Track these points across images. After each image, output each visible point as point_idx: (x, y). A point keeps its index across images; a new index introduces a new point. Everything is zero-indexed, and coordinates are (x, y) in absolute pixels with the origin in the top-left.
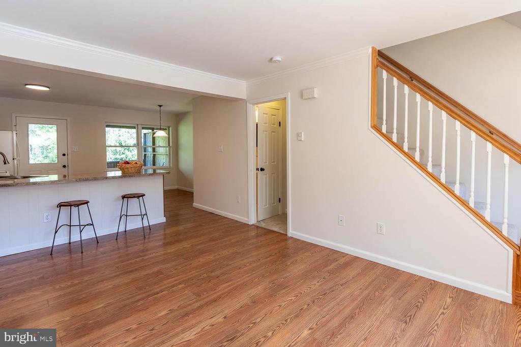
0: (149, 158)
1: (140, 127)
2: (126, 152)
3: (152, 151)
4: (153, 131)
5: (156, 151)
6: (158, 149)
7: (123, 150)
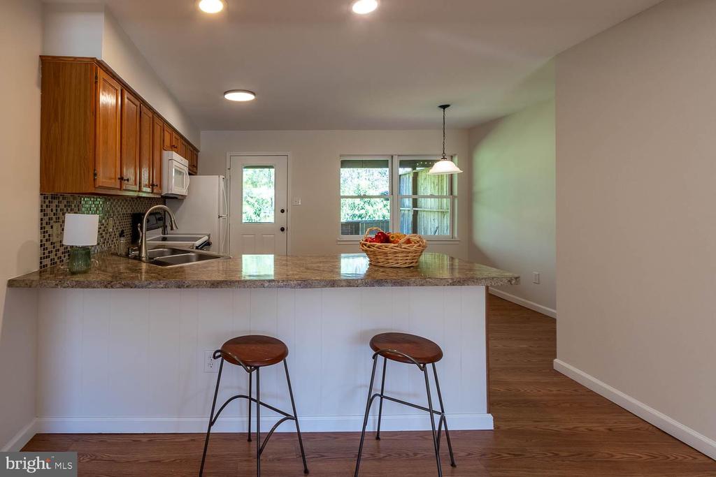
0: (406, 217)
1: (396, 161)
2: (367, 206)
3: (411, 205)
4: (414, 169)
5: (419, 204)
6: (422, 202)
7: (362, 203)
